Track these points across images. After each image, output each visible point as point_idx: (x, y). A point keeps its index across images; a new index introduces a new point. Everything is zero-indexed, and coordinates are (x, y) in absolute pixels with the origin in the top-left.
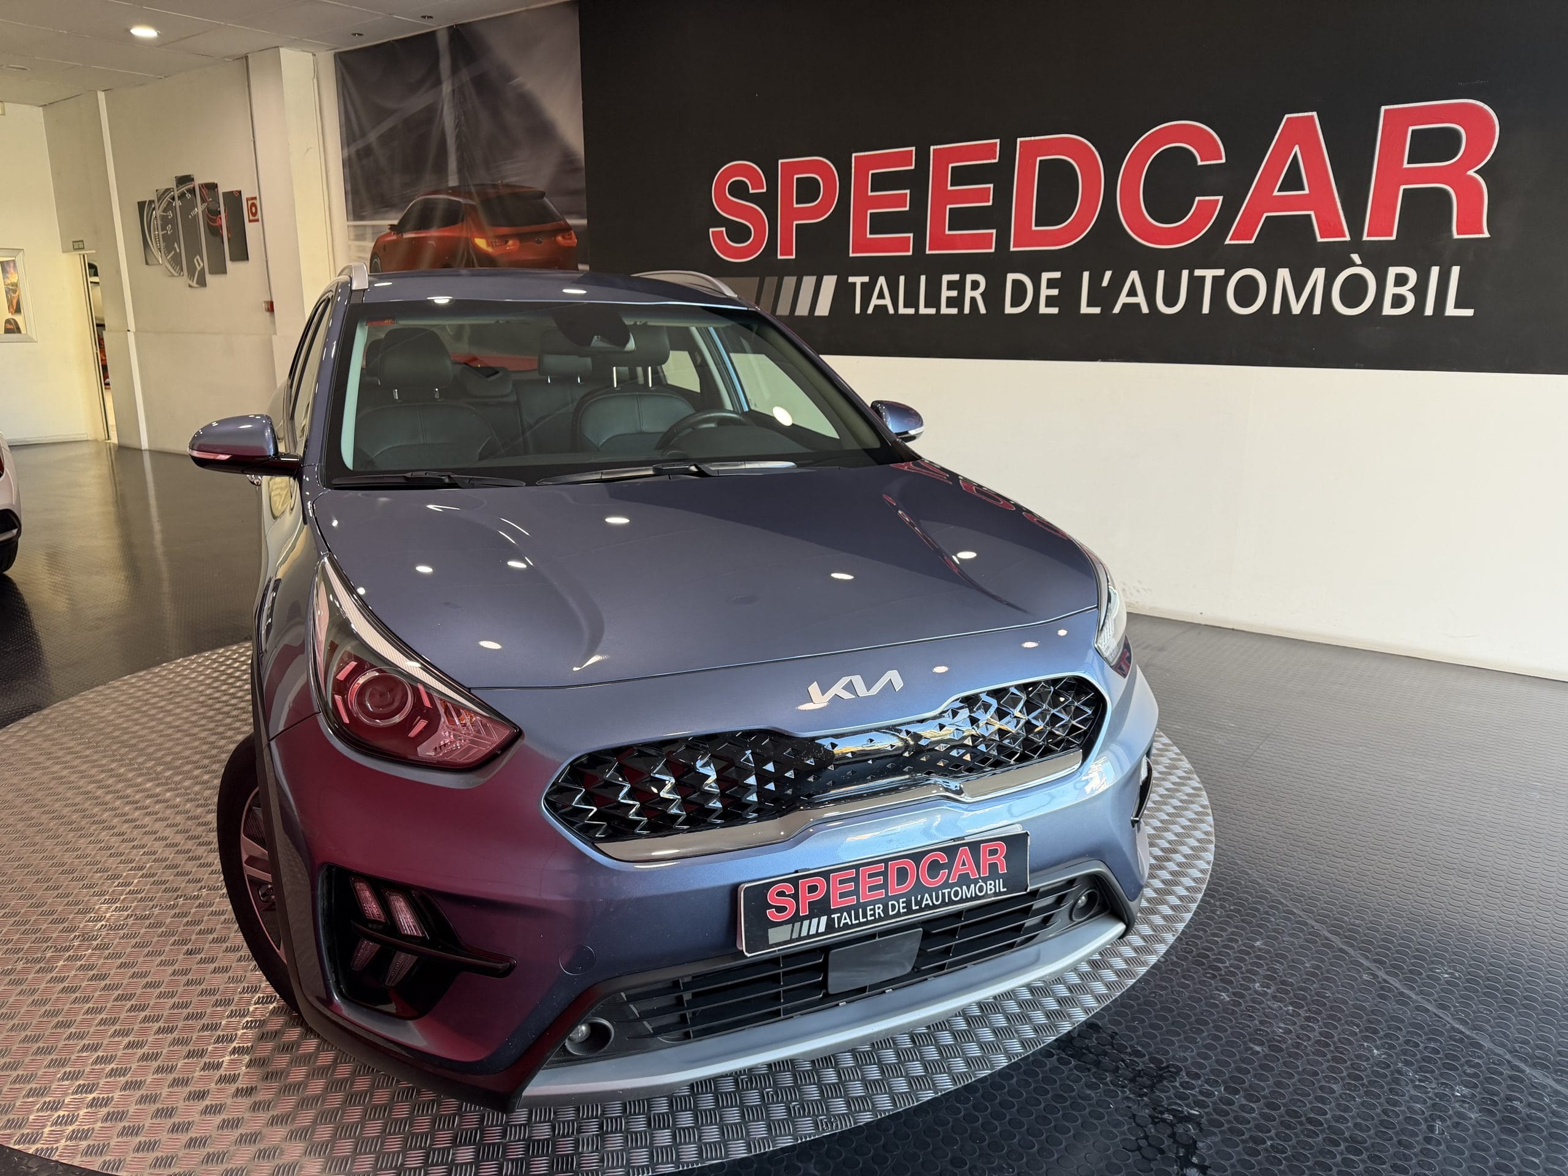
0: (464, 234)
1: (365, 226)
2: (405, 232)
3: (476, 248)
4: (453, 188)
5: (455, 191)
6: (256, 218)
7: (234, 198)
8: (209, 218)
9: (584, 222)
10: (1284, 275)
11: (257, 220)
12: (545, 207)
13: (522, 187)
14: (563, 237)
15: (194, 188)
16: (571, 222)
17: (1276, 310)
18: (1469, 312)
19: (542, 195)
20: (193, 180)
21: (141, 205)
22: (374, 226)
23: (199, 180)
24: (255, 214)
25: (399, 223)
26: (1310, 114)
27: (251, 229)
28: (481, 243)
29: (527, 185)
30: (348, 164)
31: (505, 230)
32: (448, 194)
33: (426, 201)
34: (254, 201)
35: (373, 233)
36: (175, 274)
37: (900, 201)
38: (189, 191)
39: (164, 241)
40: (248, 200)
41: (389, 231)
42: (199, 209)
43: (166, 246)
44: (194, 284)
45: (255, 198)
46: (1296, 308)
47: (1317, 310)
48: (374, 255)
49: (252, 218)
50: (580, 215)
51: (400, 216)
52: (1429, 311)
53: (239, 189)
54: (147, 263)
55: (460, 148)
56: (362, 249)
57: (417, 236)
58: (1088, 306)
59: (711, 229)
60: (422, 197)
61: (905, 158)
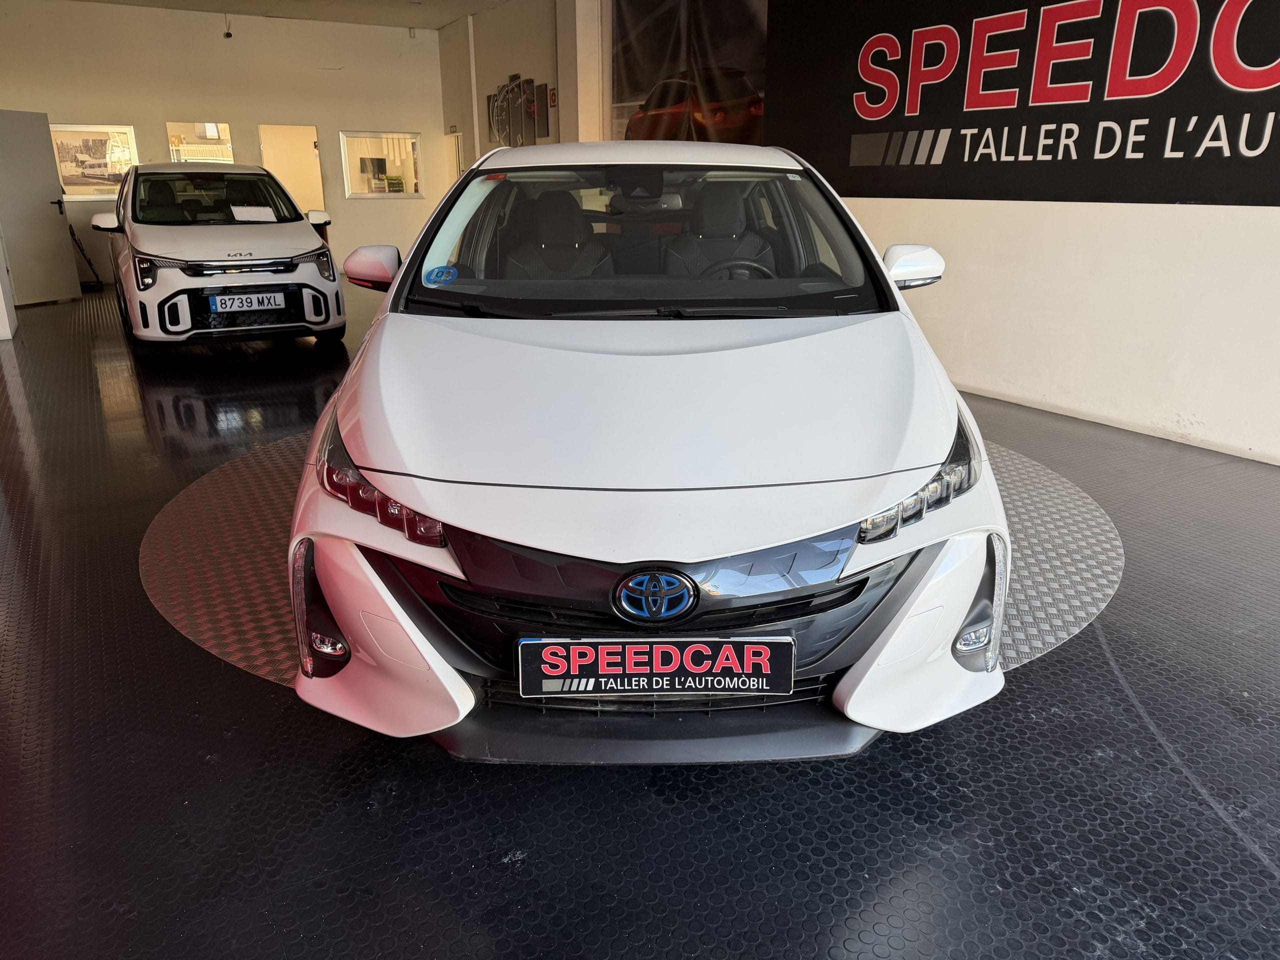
0: (688, 110)
1: (623, 107)
2: (649, 110)
3: (696, 120)
4: (683, 72)
6: (554, 103)
7: (542, 90)
8: (527, 106)
11: (555, 106)
12: (744, 85)
13: (729, 69)
14: (755, 108)
15: (520, 83)
16: (761, 95)
19: (743, 74)
20: (519, 77)
21: (489, 98)
22: (629, 107)
23: (524, 78)
25: (645, 104)
27: (551, 112)
28: (699, 116)
29: (734, 67)
30: (615, 59)
31: (715, 105)
32: (680, 78)
33: (664, 83)
34: (554, 91)
35: (628, 113)
37: (1011, 59)
38: (516, 86)
39: (501, 125)
41: (638, 110)
42: (523, 99)
43: (502, 129)
45: (554, 89)
48: (629, 129)
51: (646, 97)
53: (545, 83)
54: (490, 141)
55: (689, 42)
56: (621, 125)
57: (656, 113)
58: (1172, 150)
59: (855, 94)
60: (661, 83)
61: (1018, 20)
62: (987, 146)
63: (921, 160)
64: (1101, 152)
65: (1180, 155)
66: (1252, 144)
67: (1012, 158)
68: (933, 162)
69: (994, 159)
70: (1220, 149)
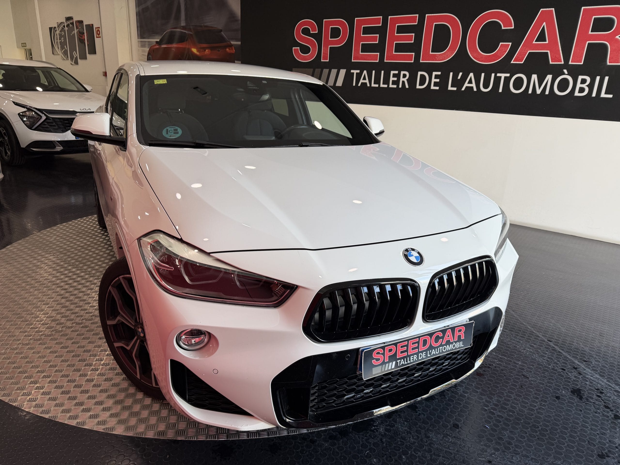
0: (187, 47)
1: (145, 41)
2: (163, 44)
3: (192, 52)
4: (183, 26)
5: (184, 28)
6: (99, 36)
7: (90, 27)
8: (79, 35)
9: (239, 43)
10: (534, 77)
12: (222, 37)
13: (212, 27)
14: (229, 49)
15: (73, 22)
16: (233, 43)
17: (530, 92)
18: (611, 96)
19: (221, 31)
20: (72, 19)
21: (51, 29)
22: (149, 42)
23: (75, 19)
24: (99, 34)
25: (160, 41)
26: (551, 9)
27: (97, 41)
28: (194, 50)
29: (215, 26)
30: (139, 15)
31: (204, 45)
32: (181, 29)
33: (171, 31)
34: (99, 29)
35: (149, 45)
36: (65, 59)
37: (374, 39)
38: (71, 23)
39: (60, 45)
40: (96, 28)
41: (155, 44)
42: (76, 31)
43: (61, 47)
44: (73, 63)
46: (539, 91)
47: (547, 93)
48: (149, 54)
49: (97, 36)
50: (237, 40)
51: (160, 37)
52: (594, 95)
53: (92, 23)
54: (53, 54)
55: (186, 9)
56: (144, 51)
57: (167, 46)
58: (452, 87)
59: (294, 48)
60: (170, 30)
61: (378, 21)
62: (364, 79)
63: (331, 84)
64: (420, 85)
65: (455, 89)
66: (485, 86)
67: (377, 86)
68: (337, 85)
69: (368, 85)
70: (472, 87)
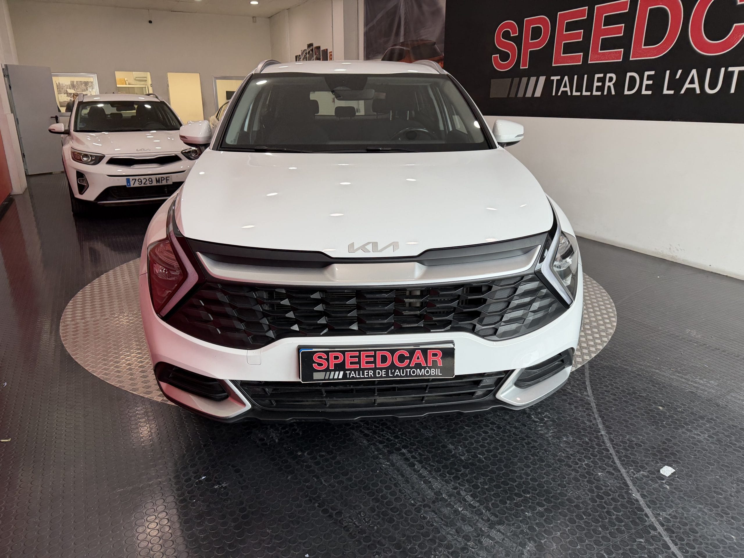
4: (402, 43)
7: (326, 52)
12: (435, 50)
13: (427, 40)
15: (313, 48)
19: (435, 43)
21: (297, 57)
23: (315, 46)
24: (331, 59)
29: (430, 39)
30: (366, 34)
32: (401, 46)
33: (392, 50)
37: (578, 36)
38: (311, 50)
42: (315, 57)
45: (331, 52)
51: (382, 57)
53: (326, 48)
55: (405, 24)
58: (668, 90)
59: (493, 56)
60: (390, 48)
61: (582, 13)
62: (565, 86)
63: (529, 94)
64: (628, 90)
65: (672, 92)
66: (712, 86)
67: (579, 94)
68: (535, 96)
69: (569, 94)
70: (694, 89)
